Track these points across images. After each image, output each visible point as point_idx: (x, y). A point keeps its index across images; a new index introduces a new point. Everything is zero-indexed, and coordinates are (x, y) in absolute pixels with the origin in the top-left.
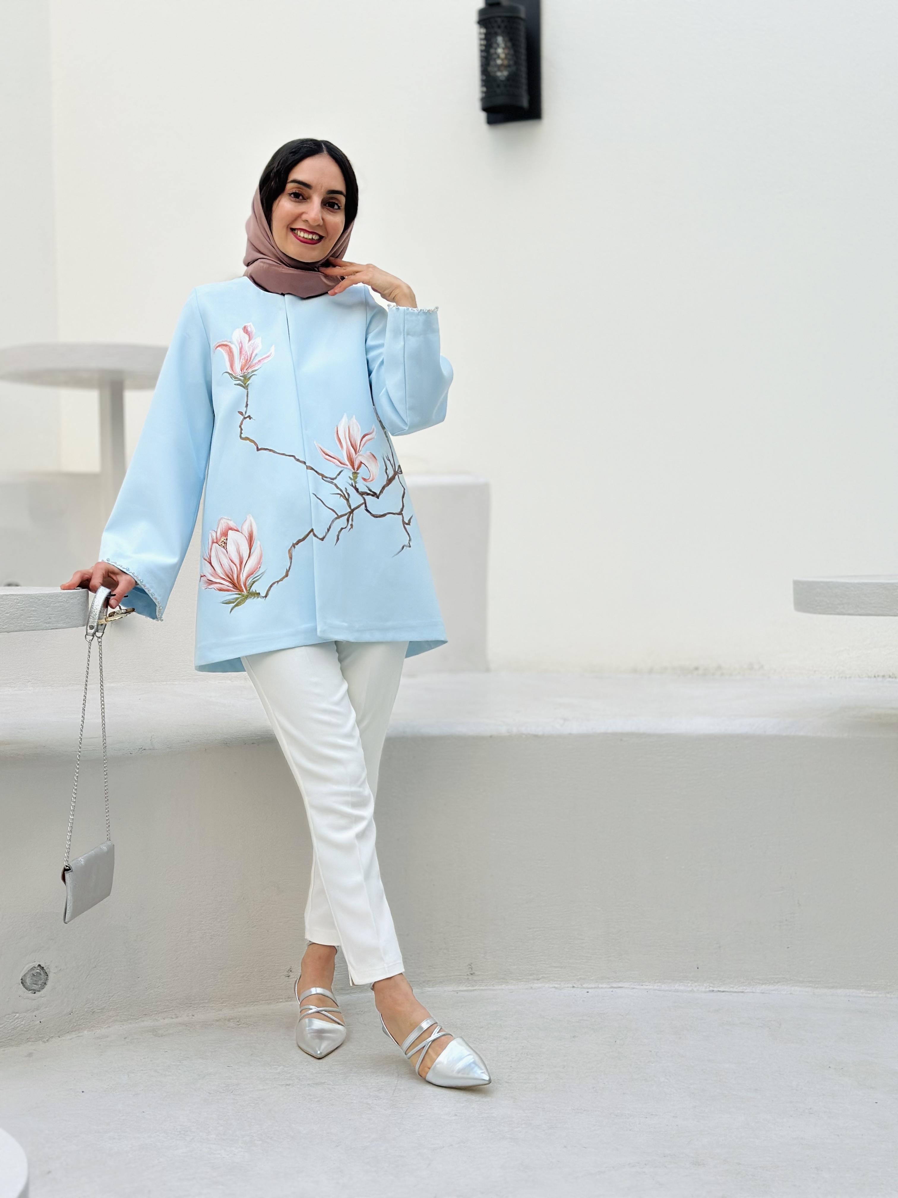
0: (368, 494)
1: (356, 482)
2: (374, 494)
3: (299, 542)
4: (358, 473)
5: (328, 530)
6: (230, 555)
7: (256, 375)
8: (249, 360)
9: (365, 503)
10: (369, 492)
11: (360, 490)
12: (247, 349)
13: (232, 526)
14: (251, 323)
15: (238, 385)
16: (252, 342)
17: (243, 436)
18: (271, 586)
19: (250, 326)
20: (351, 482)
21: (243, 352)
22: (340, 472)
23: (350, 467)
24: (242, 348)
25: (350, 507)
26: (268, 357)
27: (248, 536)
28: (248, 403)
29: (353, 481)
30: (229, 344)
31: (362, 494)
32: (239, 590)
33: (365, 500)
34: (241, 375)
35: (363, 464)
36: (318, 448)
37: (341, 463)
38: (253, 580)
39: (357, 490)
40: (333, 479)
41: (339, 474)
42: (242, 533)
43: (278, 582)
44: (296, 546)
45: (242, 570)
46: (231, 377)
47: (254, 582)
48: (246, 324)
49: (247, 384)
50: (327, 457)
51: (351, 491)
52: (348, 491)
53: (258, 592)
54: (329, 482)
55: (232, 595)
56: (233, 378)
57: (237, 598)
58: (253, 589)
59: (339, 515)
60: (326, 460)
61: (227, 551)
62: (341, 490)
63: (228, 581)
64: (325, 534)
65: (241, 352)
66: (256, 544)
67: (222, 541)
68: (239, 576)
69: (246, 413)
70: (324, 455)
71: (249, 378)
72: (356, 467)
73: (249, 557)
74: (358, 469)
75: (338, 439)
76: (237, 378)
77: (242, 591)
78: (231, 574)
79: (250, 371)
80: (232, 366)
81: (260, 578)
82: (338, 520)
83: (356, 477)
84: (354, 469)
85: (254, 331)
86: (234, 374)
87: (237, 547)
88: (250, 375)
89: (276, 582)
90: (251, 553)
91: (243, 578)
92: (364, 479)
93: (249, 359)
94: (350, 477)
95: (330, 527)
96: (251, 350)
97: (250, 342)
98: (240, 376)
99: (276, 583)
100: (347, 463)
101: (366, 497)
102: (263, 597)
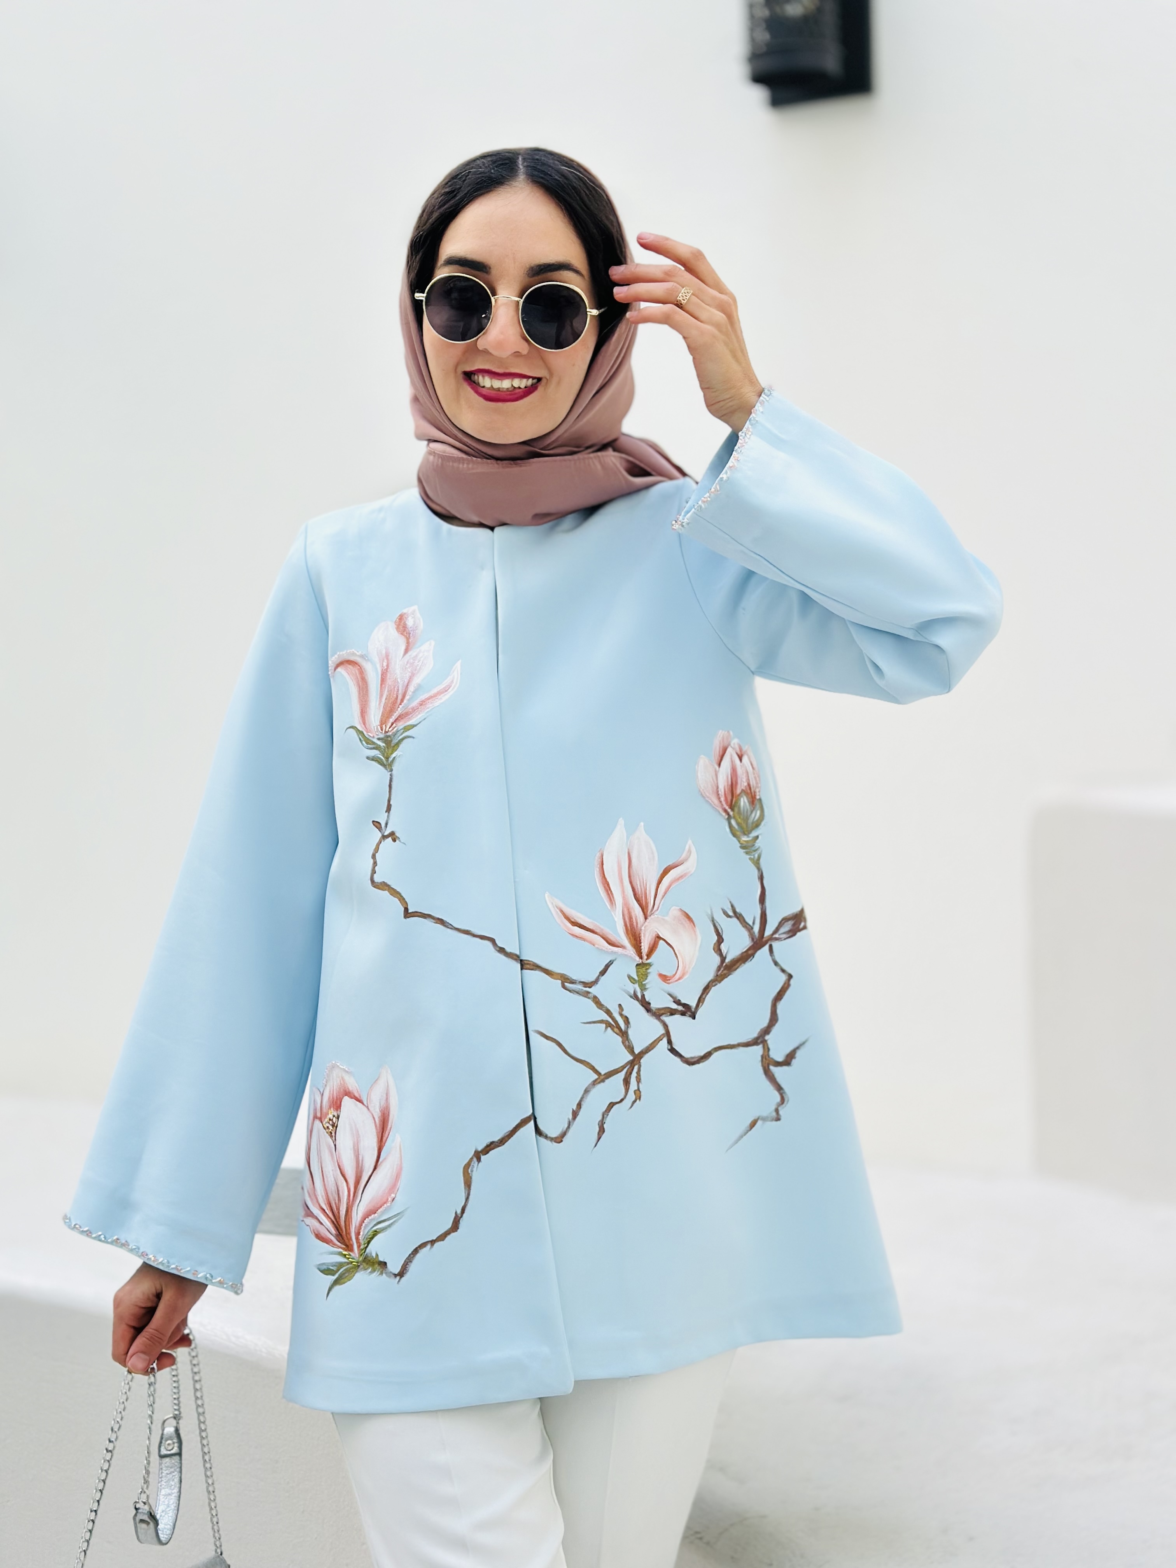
3: (490, 1147)
6: (339, 1153)
7: (413, 738)
8: (399, 701)
12: (398, 672)
13: (351, 1089)
14: (415, 607)
15: (374, 759)
16: (412, 653)
17: (378, 878)
18: (416, 1251)
19: (413, 614)
21: (389, 682)
24: (387, 670)
26: (445, 690)
27: (380, 1121)
28: (391, 803)
30: (358, 660)
32: (346, 1245)
34: (382, 736)
36: (552, 911)
37: (610, 943)
38: (375, 1228)
39: (646, 1005)
42: (367, 1107)
43: (433, 1242)
44: (483, 1158)
45: (356, 1198)
46: (360, 739)
47: (376, 1233)
49: (390, 759)
50: (577, 930)
53: (381, 1259)
54: (578, 993)
55: (331, 1255)
56: (364, 742)
57: (341, 1265)
58: (373, 1249)
59: (603, 1073)
60: (575, 939)
61: (335, 1145)
63: (331, 1219)
64: (566, 1126)
65: (383, 681)
66: (394, 1141)
67: (330, 1120)
68: (349, 1210)
69: (387, 824)
70: (569, 925)
71: (398, 744)
72: (645, 950)
73: (375, 1168)
75: (604, 884)
76: (374, 743)
77: (349, 1247)
78: (335, 1203)
79: (401, 725)
81: (389, 1226)
82: (600, 1087)
85: (421, 627)
86: (365, 733)
87: (356, 1140)
88: (400, 738)
89: (428, 1242)
90: (381, 1160)
91: (356, 1218)
93: (400, 697)
96: (408, 675)
97: (410, 653)
98: (379, 739)
99: (429, 1246)
100: (625, 941)
102: (396, 1275)
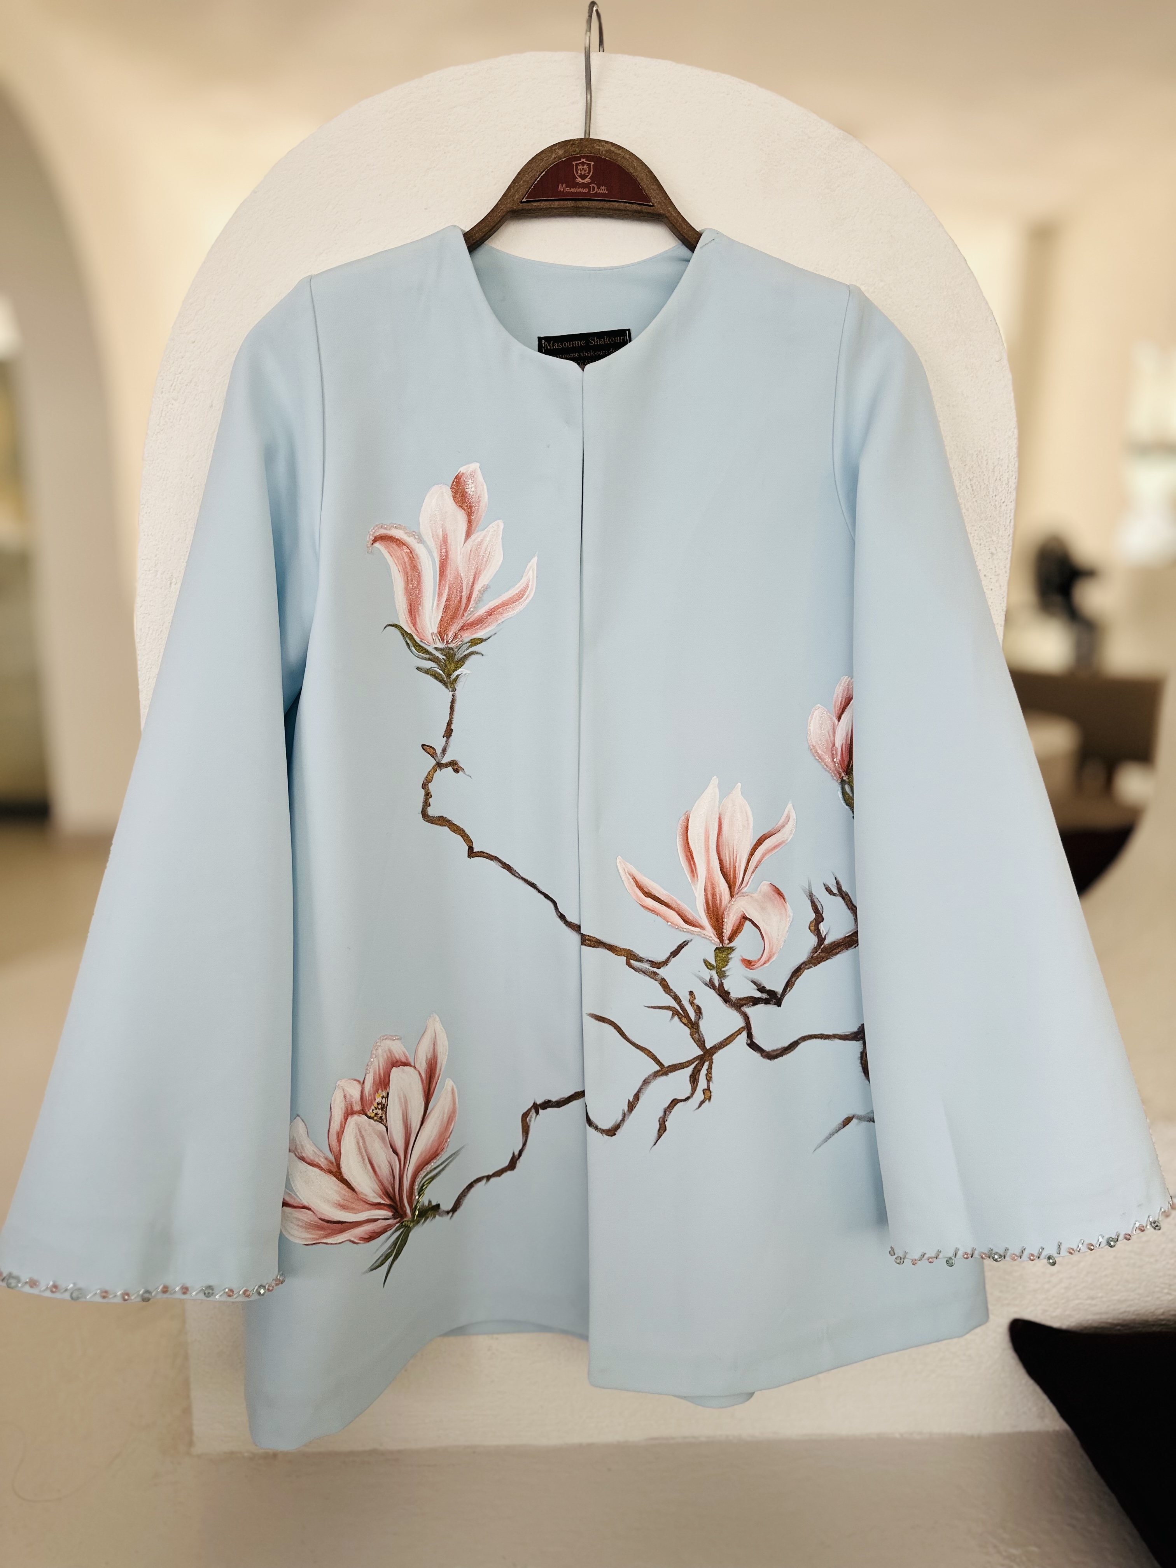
0: (755, 1001)
1: (722, 975)
2: (774, 998)
3: (548, 1104)
4: (732, 949)
5: (631, 1106)
7: (481, 653)
8: (463, 606)
9: (748, 1027)
10: (758, 995)
11: (734, 995)
12: (459, 563)
13: (398, 1056)
19: (472, 475)
20: (707, 974)
22: (681, 947)
23: (710, 931)
24: (445, 558)
25: (701, 1043)
26: (519, 597)
27: (426, 1071)
29: (714, 973)
30: (406, 538)
31: (738, 1005)
33: (746, 1018)
34: (438, 644)
35: (748, 923)
36: (624, 878)
37: (686, 921)
38: (428, 1177)
40: (659, 965)
41: (675, 954)
42: (414, 1067)
47: (430, 1181)
48: (463, 469)
50: (650, 902)
51: (709, 1000)
52: (696, 1002)
54: (644, 972)
56: (413, 648)
58: (426, 1199)
59: (666, 1065)
60: (648, 912)
62: (676, 998)
65: (441, 574)
66: (443, 1087)
70: (642, 896)
72: (727, 931)
74: (731, 939)
75: (685, 851)
76: (426, 651)
80: (413, 610)
82: (662, 1079)
83: (726, 961)
84: (720, 935)
85: (485, 498)
86: (416, 637)
87: (404, 1108)
89: (483, 1177)
90: (428, 1111)
91: (407, 1180)
92: (748, 964)
93: (464, 600)
94: (706, 962)
95: (637, 1097)
98: (435, 648)
100: (705, 921)
101: (749, 1010)
102: (448, 1212)
